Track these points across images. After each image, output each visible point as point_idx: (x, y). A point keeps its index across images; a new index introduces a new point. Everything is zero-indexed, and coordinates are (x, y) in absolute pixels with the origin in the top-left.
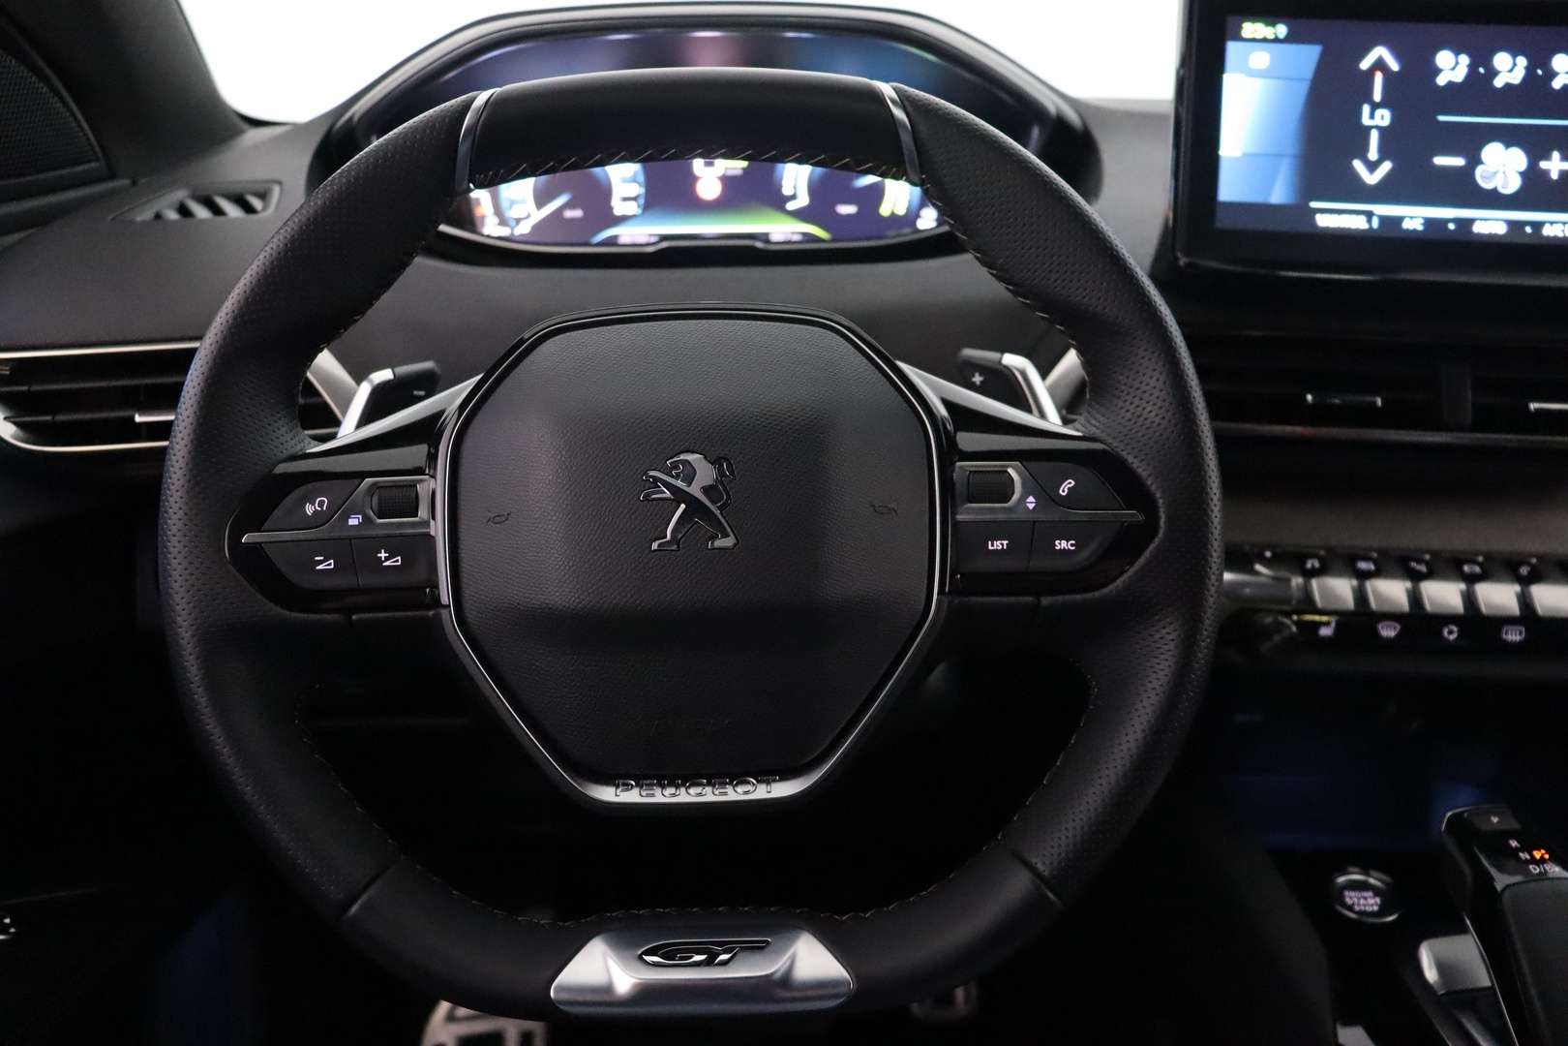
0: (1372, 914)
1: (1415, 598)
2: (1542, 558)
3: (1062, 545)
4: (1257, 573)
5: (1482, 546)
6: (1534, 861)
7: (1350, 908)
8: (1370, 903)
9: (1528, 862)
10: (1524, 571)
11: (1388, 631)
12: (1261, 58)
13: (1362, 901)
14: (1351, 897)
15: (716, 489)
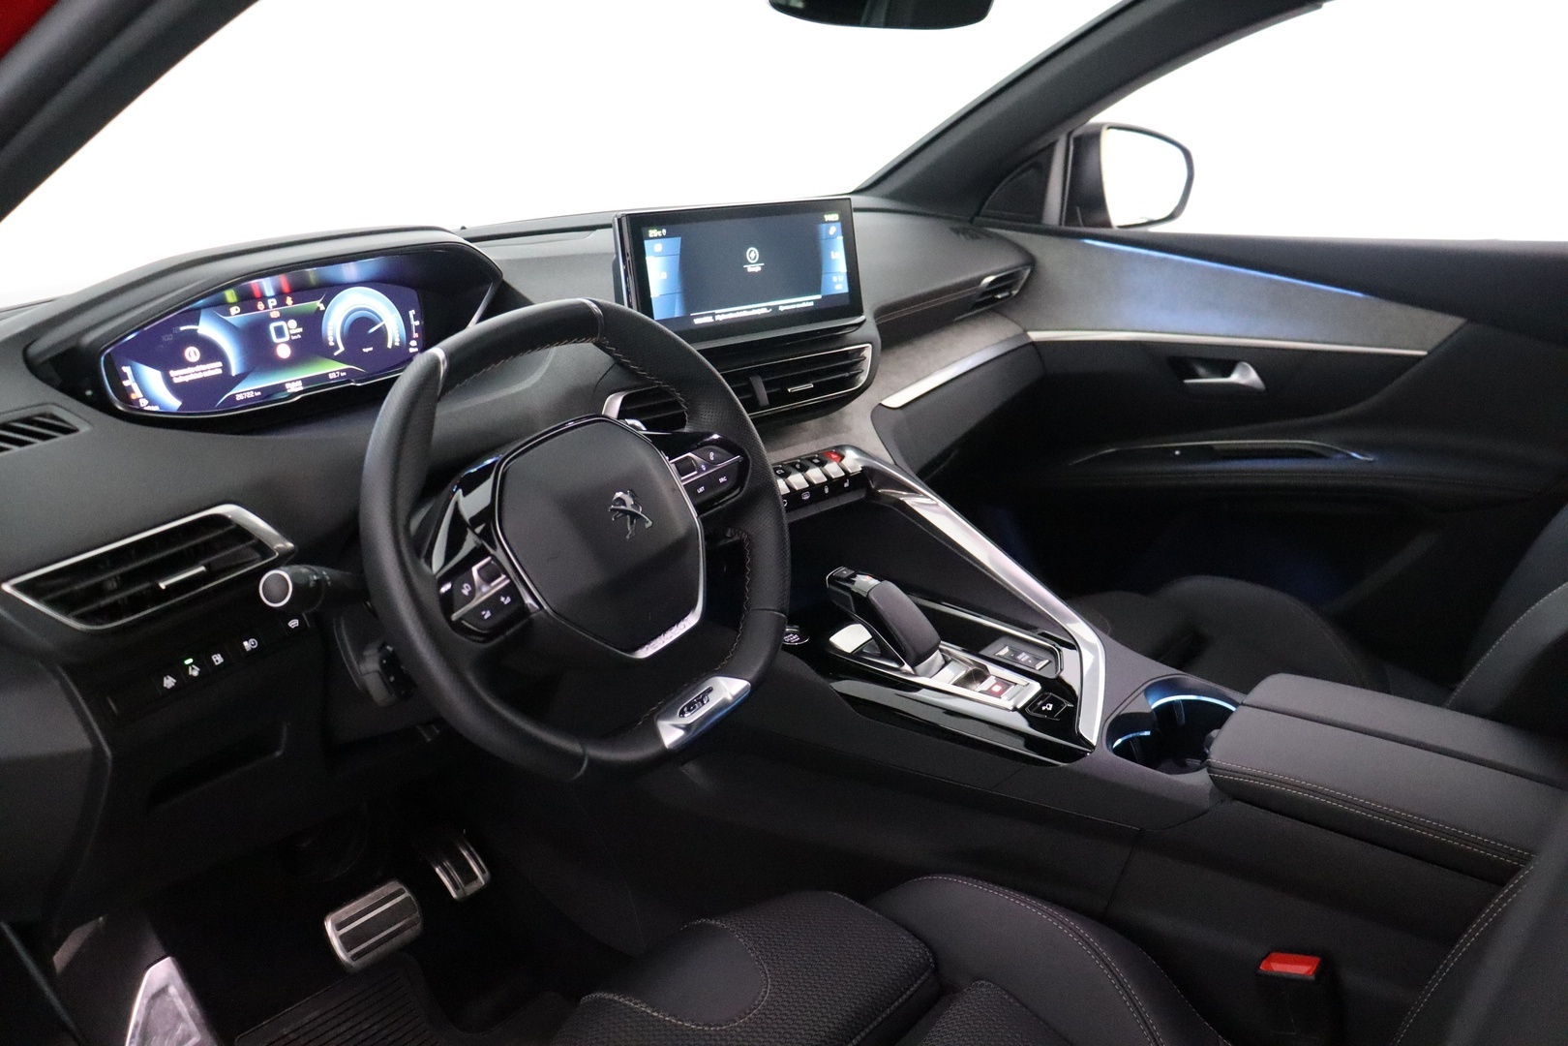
3: (722, 480)
12: (659, 247)
15: (636, 505)
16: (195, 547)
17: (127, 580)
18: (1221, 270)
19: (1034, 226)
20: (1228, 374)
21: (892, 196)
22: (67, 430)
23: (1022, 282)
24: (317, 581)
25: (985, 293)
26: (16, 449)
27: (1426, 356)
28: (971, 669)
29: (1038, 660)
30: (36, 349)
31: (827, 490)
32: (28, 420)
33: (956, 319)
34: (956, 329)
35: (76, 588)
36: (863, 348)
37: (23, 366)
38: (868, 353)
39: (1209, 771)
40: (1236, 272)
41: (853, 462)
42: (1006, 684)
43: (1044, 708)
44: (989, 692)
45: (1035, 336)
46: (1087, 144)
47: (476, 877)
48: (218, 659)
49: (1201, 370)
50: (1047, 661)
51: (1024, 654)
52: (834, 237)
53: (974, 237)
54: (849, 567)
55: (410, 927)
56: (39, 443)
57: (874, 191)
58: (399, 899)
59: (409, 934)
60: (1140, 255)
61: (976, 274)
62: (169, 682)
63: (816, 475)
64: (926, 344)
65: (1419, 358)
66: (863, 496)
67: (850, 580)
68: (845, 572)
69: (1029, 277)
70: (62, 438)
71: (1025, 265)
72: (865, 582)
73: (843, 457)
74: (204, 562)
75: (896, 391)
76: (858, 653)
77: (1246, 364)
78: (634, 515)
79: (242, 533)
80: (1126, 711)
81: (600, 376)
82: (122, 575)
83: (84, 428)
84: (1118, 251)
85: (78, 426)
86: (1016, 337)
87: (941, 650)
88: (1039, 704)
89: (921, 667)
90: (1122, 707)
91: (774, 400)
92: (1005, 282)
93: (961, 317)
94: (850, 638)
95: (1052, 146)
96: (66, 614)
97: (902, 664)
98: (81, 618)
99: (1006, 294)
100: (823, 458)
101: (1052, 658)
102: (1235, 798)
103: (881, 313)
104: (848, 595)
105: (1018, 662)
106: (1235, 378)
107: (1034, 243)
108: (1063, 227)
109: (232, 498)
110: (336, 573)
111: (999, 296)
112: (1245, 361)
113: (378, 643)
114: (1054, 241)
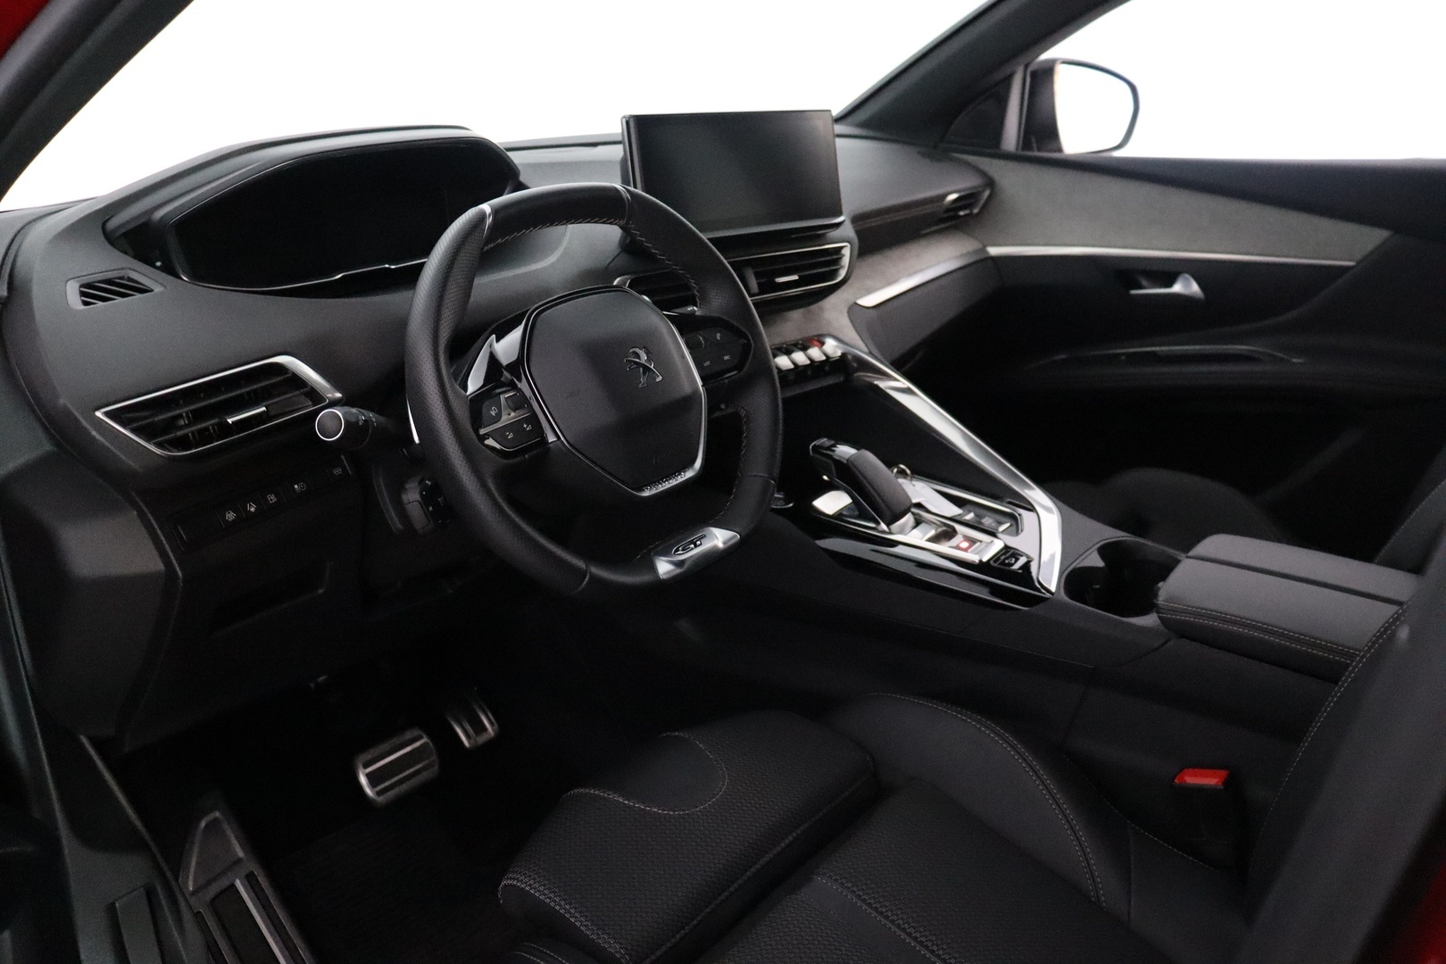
3: (726, 358)
15: (649, 360)
16: (255, 391)
17: (198, 416)
19: (992, 151)
20: (1170, 285)
21: (862, 125)
22: (143, 290)
23: (982, 202)
24: (365, 420)
25: (948, 210)
26: (100, 304)
27: (1353, 267)
28: (940, 530)
29: (1000, 523)
30: (113, 223)
31: (809, 373)
32: (109, 282)
33: (924, 232)
34: (923, 242)
35: (156, 419)
36: (842, 247)
37: (103, 238)
38: (846, 252)
39: (1157, 613)
41: (832, 348)
42: (973, 541)
43: (1007, 561)
44: (958, 548)
45: (994, 251)
46: (1042, 78)
47: (485, 729)
48: (272, 498)
49: (1144, 282)
50: (1008, 525)
51: (987, 518)
53: (939, 160)
54: (830, 438)
55: (426, 771)
56: (120, 300)
58: (417, 744)
59: (425, 776)
61: (940, 191)
62: (230, 516)
63: (800, 357)
64: (895, 253)
65: (1347, 269)
66: (842, 379)
67: (829, 448)
68: (824, 441)
69: (990, 197)
70: (139, 296)
71: (985, 186)
72: (845, 451)
73: (823, 344)
74: (264, 404)
75: (869, 291)
76: (839, 515)
77: (1187, 275)
78: (646, 369)
79: (297, 381)
80: (1081, 565)
81: (609, 260)
82: (193, 412)
83: (158, 289)
85: (153, 288)
86: (975, 252)
87: (913, 514)
88: (1003, 557)
89: (895, 526)
90: (1078, 561)
91: (763, 289)
92: (967, 199)
93: (929, 230)
94: (831, 503)
95: (1008, 79)
96: (148, 441)
97: (878, 523)
98: (159, 445)
99: (967, 212)
100: (805, 344)
101: (1014, 523)
102: (1182, 636)
103: (857, 219)
104: (830, 462)
105: (981, 523)
106: (1177, 288)
107: (994, 167)
108: (1020, 152)
109: (289, 350)
110: (381, 419)
111: (961, 214)
112: (1186, 272)
113: (419, 478)
114: (1011, 165)
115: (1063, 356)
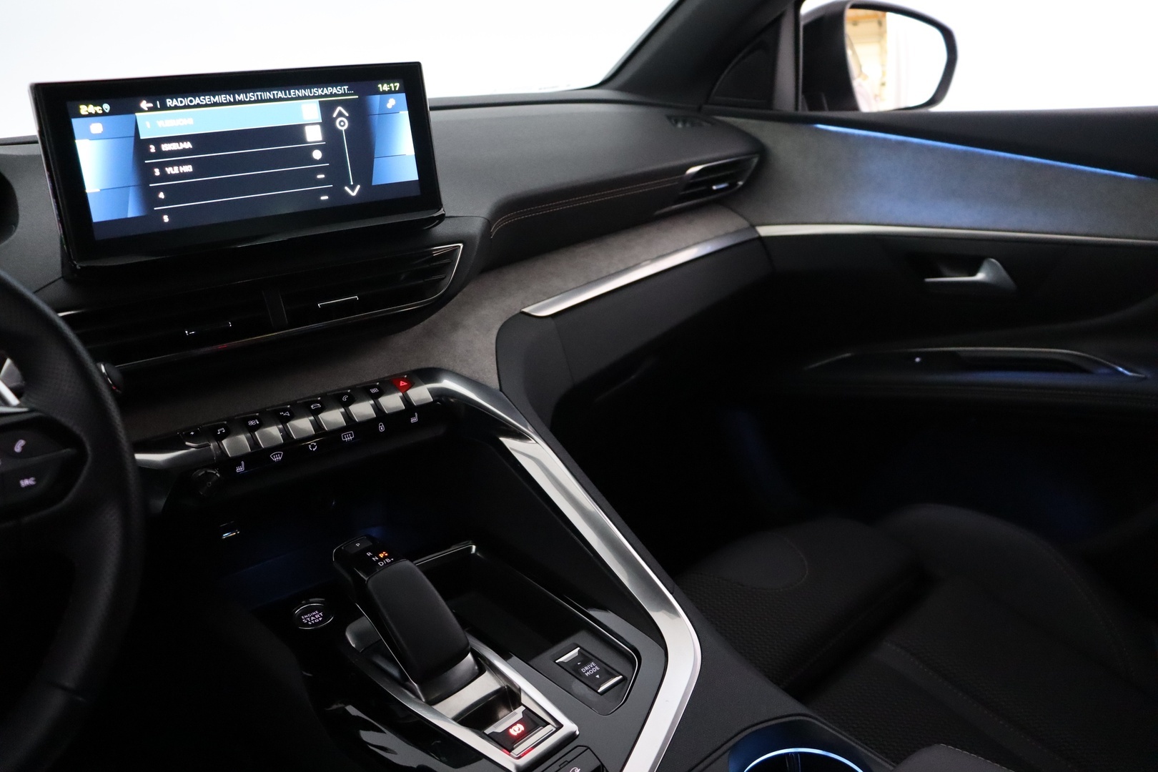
0: (320, 622)
1: (286, 434)
2: (352, 388)
3: (25, 483)
4: (189, 447)
5: (320, 391)
6: (381, 560)
7: (307, 625)
8: (317, 616)
9: (377, 561)
10: (345, 398)
11: (277, 458)
12: (97, 127)
13: (312, 618)
14: (305, 618)
18: (965, 153)
19: (763, 112)
20: (974, 273)
21: (621, 89)
23: (748, 174)
25: (693, 184)
29: (610, 674)
31: (382, 428)
33: (658, 213)
40: (981, 155)
42: (535, 721)
45: (764, 231)
49: (945, 268)
50: (620, 679)
51: (595, 663)
52: (394, 111)
57: (612, 84)
60: (875, 139)
61: (682, 163)
68: (358, 543)
69: (760, 167)
71: (752, 153)
75: (551, 295)
77: (993, 260)
84: (853, 136)
86: (741, 231)
92: (725, 170)
99: (726, 185)
100: (385, 387)
105: (579, 676)
106: (980, 276)
107: (767, 132)
108: (799, 112)
111: (714, 188)
112: (993, 255)
114: (785, 127)
115: (847, 355)
